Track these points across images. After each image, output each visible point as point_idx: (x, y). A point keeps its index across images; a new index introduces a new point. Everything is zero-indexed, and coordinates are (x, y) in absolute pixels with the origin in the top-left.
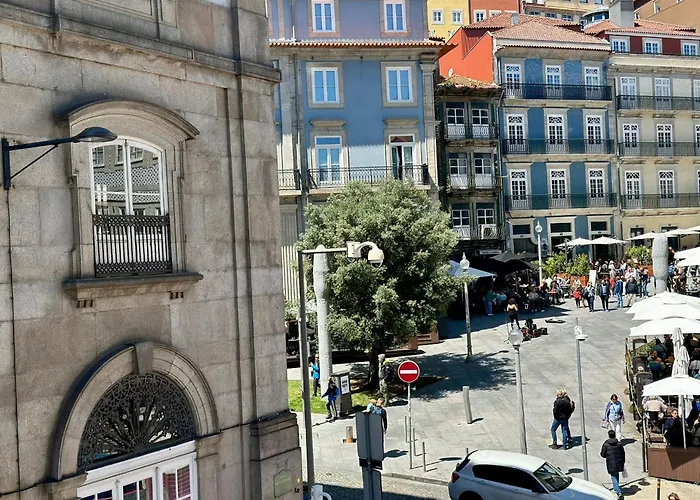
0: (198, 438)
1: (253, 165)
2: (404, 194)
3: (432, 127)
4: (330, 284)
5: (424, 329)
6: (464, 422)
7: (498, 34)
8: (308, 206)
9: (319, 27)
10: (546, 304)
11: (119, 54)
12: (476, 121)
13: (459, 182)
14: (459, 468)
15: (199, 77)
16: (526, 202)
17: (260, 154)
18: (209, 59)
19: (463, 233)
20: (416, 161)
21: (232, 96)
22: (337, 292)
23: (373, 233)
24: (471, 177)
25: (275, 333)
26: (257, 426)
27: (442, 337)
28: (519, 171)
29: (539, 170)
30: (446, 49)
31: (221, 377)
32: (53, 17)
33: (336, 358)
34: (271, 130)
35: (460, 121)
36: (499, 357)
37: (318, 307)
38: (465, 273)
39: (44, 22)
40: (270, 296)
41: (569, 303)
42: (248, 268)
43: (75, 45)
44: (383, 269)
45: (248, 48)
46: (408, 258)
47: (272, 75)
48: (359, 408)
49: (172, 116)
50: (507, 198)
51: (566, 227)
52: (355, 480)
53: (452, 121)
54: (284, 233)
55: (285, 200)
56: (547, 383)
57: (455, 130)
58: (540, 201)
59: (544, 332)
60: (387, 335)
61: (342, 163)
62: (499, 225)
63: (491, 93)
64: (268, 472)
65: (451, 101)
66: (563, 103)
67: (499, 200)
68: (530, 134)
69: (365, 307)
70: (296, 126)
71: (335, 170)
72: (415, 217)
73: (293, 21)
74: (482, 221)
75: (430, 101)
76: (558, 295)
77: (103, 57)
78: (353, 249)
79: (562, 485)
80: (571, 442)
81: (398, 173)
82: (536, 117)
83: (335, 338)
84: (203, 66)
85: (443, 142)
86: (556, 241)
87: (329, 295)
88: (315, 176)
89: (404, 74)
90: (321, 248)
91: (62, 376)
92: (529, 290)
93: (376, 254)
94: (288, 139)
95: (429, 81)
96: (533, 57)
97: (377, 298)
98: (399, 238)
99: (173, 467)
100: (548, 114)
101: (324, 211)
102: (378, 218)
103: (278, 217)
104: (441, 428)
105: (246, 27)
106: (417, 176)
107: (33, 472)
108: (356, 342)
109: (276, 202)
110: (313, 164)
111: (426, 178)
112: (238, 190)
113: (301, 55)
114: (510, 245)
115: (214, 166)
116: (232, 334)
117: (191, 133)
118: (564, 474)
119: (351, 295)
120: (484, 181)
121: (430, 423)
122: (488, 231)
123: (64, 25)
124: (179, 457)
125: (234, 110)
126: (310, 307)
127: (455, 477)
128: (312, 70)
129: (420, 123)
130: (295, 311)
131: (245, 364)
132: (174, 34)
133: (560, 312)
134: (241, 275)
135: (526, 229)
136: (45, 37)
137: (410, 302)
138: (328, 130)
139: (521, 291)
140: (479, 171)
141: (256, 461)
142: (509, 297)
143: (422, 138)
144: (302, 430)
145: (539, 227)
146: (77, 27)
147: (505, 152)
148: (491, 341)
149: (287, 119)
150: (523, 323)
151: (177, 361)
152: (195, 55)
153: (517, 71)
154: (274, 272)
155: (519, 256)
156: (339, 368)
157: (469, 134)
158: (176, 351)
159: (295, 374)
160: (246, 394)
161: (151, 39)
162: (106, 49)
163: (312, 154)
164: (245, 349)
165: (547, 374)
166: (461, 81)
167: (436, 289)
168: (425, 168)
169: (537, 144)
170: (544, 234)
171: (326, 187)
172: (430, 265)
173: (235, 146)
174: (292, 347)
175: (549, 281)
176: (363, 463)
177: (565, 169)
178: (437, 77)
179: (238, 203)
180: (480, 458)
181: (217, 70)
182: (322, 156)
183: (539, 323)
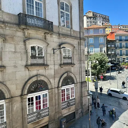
0: (75, 84)
1: (82, 51)
2: (102, 54)
3: (106, 45)
4: (91, 66)
5: (104, 72)
6: (109, 84)
7: (116, 33)
8: (89, 56)
9: (91, 33)
10: (122, 69)
11: (66, 38)
12: (112, 45)
13: (109, 53)
14: (108, 90)
15: (76, 40)
16: (119, 55)
17: (83, 49)
18: (77, 38)
19: (110, 59)
20: (103, 50)
21: (79, 42)
22: (92, 67)
23: (97, 59)
24: (111, 52)
25: (84, 72)
26: (82, 83)
27: (107, 73)
28: (118, 51)
29: (121, 51)
30: (108, 35)
31: (77, 77)
32: (59, 34)
33: (92, 75)
34: (84, 46)
35: (110, 45)
36: (114, 76)
37: (90, 69)
38: (110, 65)
39: (58, 35)
40: (84, 67)
41: (125, 69)
42: (81, 63)
43: (61, 37)
44: (99, 64)
45: (82, 36)
46: (102, 63)
47: (84, 40)
48: (95, 81)
49: (72, 45)
50: (116, 55)
51: (125, 59)
52: (94, 90)
53: (109, 45)
54: (86, 59)
55: (86, 55)
56: (121, 80)
57: (109, 46)
58: (121, 55)
59: (121, 73)
60: (99, 72)
61: (93, 50)
62: (115, 58)
63: (114, 41)
64: (83, 88)
65: (108, 42)
66: (125, 42)
67: (115, 55)
68: (120, 46)
69: (96, 69)
70: (87, 46)
71: (92, 51)
72: (103, 57)
73: (87, 33)
74: (113, 58)
75: (106, 42)
76: (123, 68)
77: (64, 39)
78: (94, 61)
79: (123, 93)
80: (125, 88)
81: (101, 51)
82: (121, 44)
83: (92, 72)
84: (76, 39)
85: (107, 47)
86: (123, 61)
87: (91, 67)
88: (90, 52)
89: (102, 39)
90: (90, 61)
91: (60, 75)
92: (119, 67)
93: (97, 62)
94: (86, 48)
95: (106, 39)
96: (121, 36)
97: (98, 68)
98: (101, 60)
99: (72, 87)
100: (123, 43)
101: (91, 57)
102: (98, 58)
103: (85, 57)
104: (106, 85)
105: (81, 34)
106: (104, 52)
107: (56, 86)
108: (95, 73)
109: (84, 56)
110: (90, 51)
111: (105, 52)
112: (80, 54)
113: (88, 37)
114: (117, 61)
115: (77, 51)
116: (79, 71)
117: (74, 47)
118: (123, 92)
119: (94, 67)
120: (113, 52)
121: (104, 84)
122: (113, 59)
123: (60, 35)
124: (73, 86)
125: (80, 44)
126: (89, 69)
127: (108, 91)
128: (90, 39)
129: (104, 45)
130: (87, 69)
131: (80, 75)
132: (73, 35)
133: (124, 70)
134: (80, 64)
135: (119, 59)
136: (58, 36)
137: (102, 68)
138: (92, 46)
139: (118, 67)
140: (112, 51)
141: (82, 87)
142: (116, 68)
143: (104, 47)
144: (87, 84)
145: (121, 59)
146: (62, 35)
147: (116, 49)
148: (113, 74)
149: (86, 45)
150: (118, 72)
151: (72, 74)
152: (75, 38)
153: (118, 38)
154: (84, 64)
155: (118, 63)
156: (92, 76)
157: (111, 46)
158: (72, 73)
159: (87, 77)
160: (80, 79)
161: (70, 36)
162: (65, 37)
163: (89, 49)
164: (80, 73)
165: (121, 78)
166: (110, 39)
167: (106, 67)
168: (105, 51)
169: (121, 47)
170: (122, 60)
171: (91, 53)
172: (105, 64)
173: (80, 48)
174: (86, 73)
175: (122, 66)
176: (95, 88)
177: (125, 51)
178: (107, 39)
179: (80, 55)
180: (111, 89)
181: (78, 39)
182: (91, 50)
183: (120, 72)
